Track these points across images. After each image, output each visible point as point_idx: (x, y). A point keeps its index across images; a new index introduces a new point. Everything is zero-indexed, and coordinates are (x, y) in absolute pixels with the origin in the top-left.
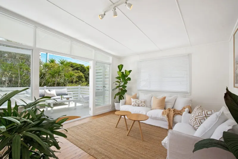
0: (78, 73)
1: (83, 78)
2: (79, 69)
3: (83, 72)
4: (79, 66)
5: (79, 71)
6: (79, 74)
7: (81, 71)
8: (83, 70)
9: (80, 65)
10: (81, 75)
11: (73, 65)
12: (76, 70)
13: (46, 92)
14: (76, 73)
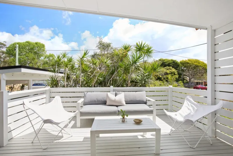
0: (169, 70)
1: (176, 75)
2: (171, 64)
3: (176, 69)
4: (171, 62)
5: (171, 67)
6: (171, 70)
7: (173, 67)
8: (175, 66)
9: (172, 60)
10: (174, 72)
11: (164, 61)
12: (167, 67)
13: (109, 98)
14: (168, 69)
